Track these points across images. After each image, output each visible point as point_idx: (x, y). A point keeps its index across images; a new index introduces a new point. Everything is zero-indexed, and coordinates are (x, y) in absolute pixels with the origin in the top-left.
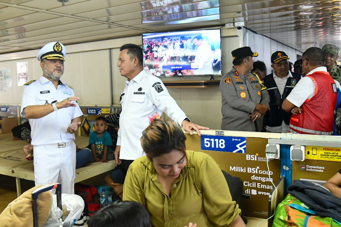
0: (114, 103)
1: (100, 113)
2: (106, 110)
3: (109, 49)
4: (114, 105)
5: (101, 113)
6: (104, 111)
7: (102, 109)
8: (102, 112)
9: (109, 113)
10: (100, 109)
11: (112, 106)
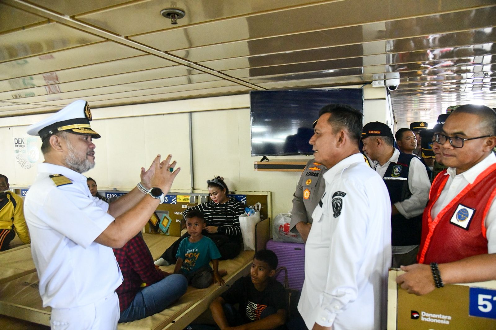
0: (196, 187)
1: (174, 202)
2: (183, 197)
3: (189, 112)
4: (195, 191)
5: (176, 202)
6: (181, 199)
7: (178, 196)
8: (178, 201)
9: (189, 201)
10: (175, 196)
11: (193, 193)
